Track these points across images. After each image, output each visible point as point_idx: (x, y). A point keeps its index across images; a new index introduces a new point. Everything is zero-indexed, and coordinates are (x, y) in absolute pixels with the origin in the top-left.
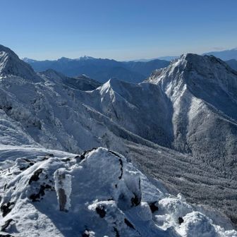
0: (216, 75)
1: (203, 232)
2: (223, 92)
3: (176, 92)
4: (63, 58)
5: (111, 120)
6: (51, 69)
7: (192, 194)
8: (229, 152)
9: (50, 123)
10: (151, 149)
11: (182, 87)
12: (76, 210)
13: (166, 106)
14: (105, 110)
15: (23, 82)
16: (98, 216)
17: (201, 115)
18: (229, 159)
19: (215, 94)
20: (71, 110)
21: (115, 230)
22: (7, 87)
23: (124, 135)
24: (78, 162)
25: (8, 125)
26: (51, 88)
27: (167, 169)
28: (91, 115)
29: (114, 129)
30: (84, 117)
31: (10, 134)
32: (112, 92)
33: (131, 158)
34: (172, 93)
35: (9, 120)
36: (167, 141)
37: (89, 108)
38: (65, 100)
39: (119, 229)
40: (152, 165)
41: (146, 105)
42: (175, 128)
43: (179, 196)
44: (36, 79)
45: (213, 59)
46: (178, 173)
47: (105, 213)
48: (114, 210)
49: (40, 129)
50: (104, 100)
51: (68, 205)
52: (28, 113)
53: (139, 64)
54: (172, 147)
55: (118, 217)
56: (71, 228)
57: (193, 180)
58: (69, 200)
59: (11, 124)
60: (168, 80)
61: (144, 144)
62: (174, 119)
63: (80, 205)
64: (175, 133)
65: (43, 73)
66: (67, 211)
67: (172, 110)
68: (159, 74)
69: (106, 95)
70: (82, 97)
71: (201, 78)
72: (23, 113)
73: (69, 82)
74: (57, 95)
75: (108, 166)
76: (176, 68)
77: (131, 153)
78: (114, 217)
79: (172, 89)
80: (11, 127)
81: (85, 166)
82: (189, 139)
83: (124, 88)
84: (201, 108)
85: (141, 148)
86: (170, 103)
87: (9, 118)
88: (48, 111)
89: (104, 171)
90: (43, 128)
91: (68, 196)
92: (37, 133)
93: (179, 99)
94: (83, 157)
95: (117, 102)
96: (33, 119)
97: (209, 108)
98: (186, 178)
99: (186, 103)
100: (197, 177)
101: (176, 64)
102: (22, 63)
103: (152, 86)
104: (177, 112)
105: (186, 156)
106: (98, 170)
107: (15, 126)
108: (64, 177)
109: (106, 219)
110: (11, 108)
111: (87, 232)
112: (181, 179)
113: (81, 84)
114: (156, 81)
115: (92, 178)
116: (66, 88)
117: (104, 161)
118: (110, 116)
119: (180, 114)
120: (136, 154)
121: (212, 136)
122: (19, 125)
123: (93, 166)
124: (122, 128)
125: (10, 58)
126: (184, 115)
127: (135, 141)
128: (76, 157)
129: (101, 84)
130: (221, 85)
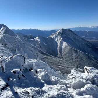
0: (70, 35)
1: (46, 77)
2: (72, 40)
3: (58, 40)
4: (24, 29)
5: (39, 48)
6: (20, 32)
7: (63, 71)
8: (74, 58)
9: (19, 49)
10: (51, 57)
11: (60, 39)
12: (7, 72)
13: (56, 44)
14: (37, 45)
15: (10, 36)
16: (14, 73)
17: (66, 47)
18: (74, 60)
19: (70, 41)
20: (26, 45)
21: (19, 77)
22: (5, 38)
23: (43, 53)
24: (11, 59)
25: (5, 50)
26: (19, 38)
27: (56, 63)
28: (33, 47)
29: (40, 51)
30: (30, 48)
31: (5, 53)
32: (39, 40)
33: (45, 60)
34: (57, 40)
35: (5, 49)
36: (56, 55)
37: (32, 45)
38: (24, 42)
39: (20, 77)
40: (51, 62)
41: (50, 44)
42: (58, 51)
43: (59, 71)
44: (15, 35)
45: (69, 30)
46: (59, 65)
47: (16, 73)
48: (19, 72)
49: (16, 51)
50: (37, 42)
51: (5, 70)
52: (12, 46)
53: (48, 31)
54: (57, 57)
55: (20, 74)
56: (4, 77)
57: (63, 67)
58: (5, 69)
59: (6, 50)
60: (56, 36)
61: (49, 56)
62: (58, 48)
63: (9, 71)
64: (58, 52)
65: (17, 33)
66: (4, 72)
67: (57, 46)
68: (53, 35)
69: (37, 41)
70: (30, 41)
71: (66, 36)
72: (10, 46)
73: (25, 37)
74: (22, 40)
75: (20, 60)
76: (59, 33)
77: (45, 59)
78: (18, 74)
79: (58, 39)
80: (6, 51)
81: (13, 60)
82: (63, 54)
83: (43, 39)
84: (66, 45)
85: (48, 57)
86: (57, 43)
87: (5, 48)
88: (18, 46)
89: (19, 61)
90: (17, 51)
91: (4, 68)
92: (15, 53)
93: (59, 42)
94: (12, 57)
95: (41, 43)
96: (13, 48)
97: (68, 45)
98: (62, 66)
99: (61, 43)
100: (65, 65)
101: (59, 32)
102: (10, 30)
103: (51, 38)
104: (59, 46)
105: (61, 59)
106: (17, 61)
107: (7, 50)
108: (2, 62)
109: (16, 74)
110: (6, 45)
111: (9, 78)
112: (60, 66)
113: (29, 37)
114: (52, 37)
115: (14, 63)
116: (24, 38)
117: (18, 58)
118: (39, 47)
119: (60, 47)
120: (47, 59)
121: (69, 54)
122: (8, 50)
123: (15, 60)
124: (43, 51)
125: (6, 29)
126: (61, 47)
127: (46, 55)
128: (10, 57)
129: (36, 37)
130: (72, 38)
